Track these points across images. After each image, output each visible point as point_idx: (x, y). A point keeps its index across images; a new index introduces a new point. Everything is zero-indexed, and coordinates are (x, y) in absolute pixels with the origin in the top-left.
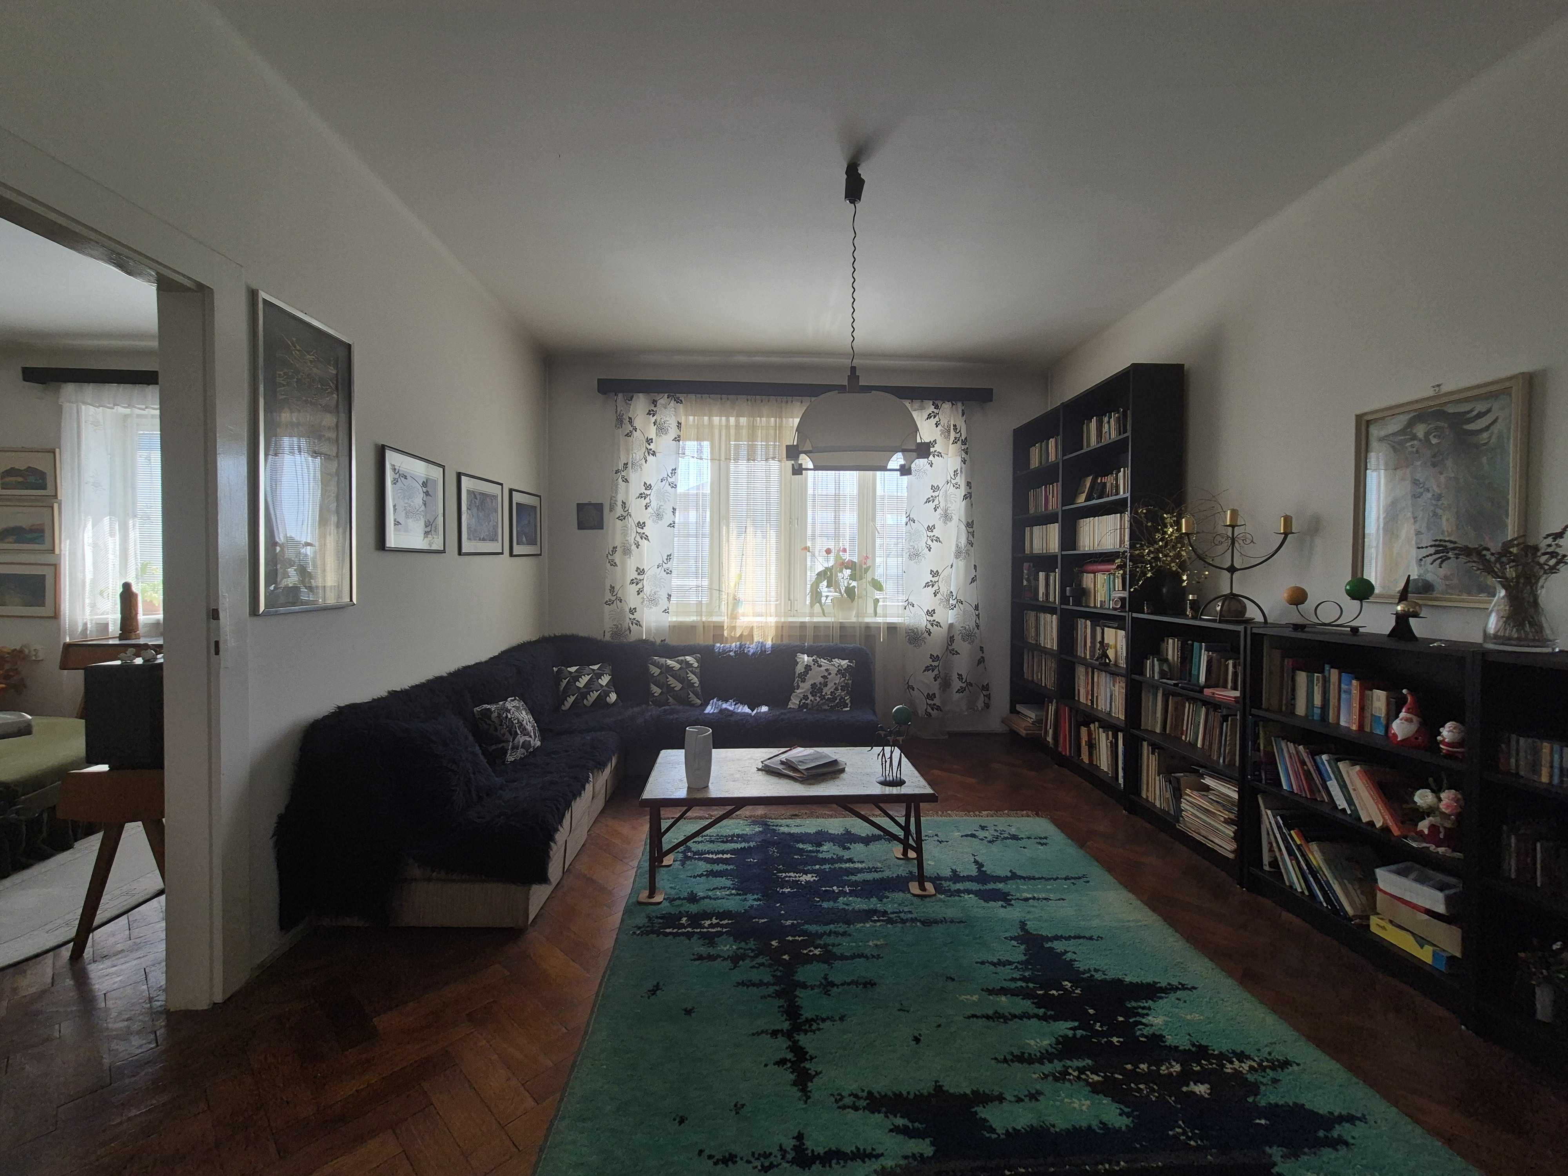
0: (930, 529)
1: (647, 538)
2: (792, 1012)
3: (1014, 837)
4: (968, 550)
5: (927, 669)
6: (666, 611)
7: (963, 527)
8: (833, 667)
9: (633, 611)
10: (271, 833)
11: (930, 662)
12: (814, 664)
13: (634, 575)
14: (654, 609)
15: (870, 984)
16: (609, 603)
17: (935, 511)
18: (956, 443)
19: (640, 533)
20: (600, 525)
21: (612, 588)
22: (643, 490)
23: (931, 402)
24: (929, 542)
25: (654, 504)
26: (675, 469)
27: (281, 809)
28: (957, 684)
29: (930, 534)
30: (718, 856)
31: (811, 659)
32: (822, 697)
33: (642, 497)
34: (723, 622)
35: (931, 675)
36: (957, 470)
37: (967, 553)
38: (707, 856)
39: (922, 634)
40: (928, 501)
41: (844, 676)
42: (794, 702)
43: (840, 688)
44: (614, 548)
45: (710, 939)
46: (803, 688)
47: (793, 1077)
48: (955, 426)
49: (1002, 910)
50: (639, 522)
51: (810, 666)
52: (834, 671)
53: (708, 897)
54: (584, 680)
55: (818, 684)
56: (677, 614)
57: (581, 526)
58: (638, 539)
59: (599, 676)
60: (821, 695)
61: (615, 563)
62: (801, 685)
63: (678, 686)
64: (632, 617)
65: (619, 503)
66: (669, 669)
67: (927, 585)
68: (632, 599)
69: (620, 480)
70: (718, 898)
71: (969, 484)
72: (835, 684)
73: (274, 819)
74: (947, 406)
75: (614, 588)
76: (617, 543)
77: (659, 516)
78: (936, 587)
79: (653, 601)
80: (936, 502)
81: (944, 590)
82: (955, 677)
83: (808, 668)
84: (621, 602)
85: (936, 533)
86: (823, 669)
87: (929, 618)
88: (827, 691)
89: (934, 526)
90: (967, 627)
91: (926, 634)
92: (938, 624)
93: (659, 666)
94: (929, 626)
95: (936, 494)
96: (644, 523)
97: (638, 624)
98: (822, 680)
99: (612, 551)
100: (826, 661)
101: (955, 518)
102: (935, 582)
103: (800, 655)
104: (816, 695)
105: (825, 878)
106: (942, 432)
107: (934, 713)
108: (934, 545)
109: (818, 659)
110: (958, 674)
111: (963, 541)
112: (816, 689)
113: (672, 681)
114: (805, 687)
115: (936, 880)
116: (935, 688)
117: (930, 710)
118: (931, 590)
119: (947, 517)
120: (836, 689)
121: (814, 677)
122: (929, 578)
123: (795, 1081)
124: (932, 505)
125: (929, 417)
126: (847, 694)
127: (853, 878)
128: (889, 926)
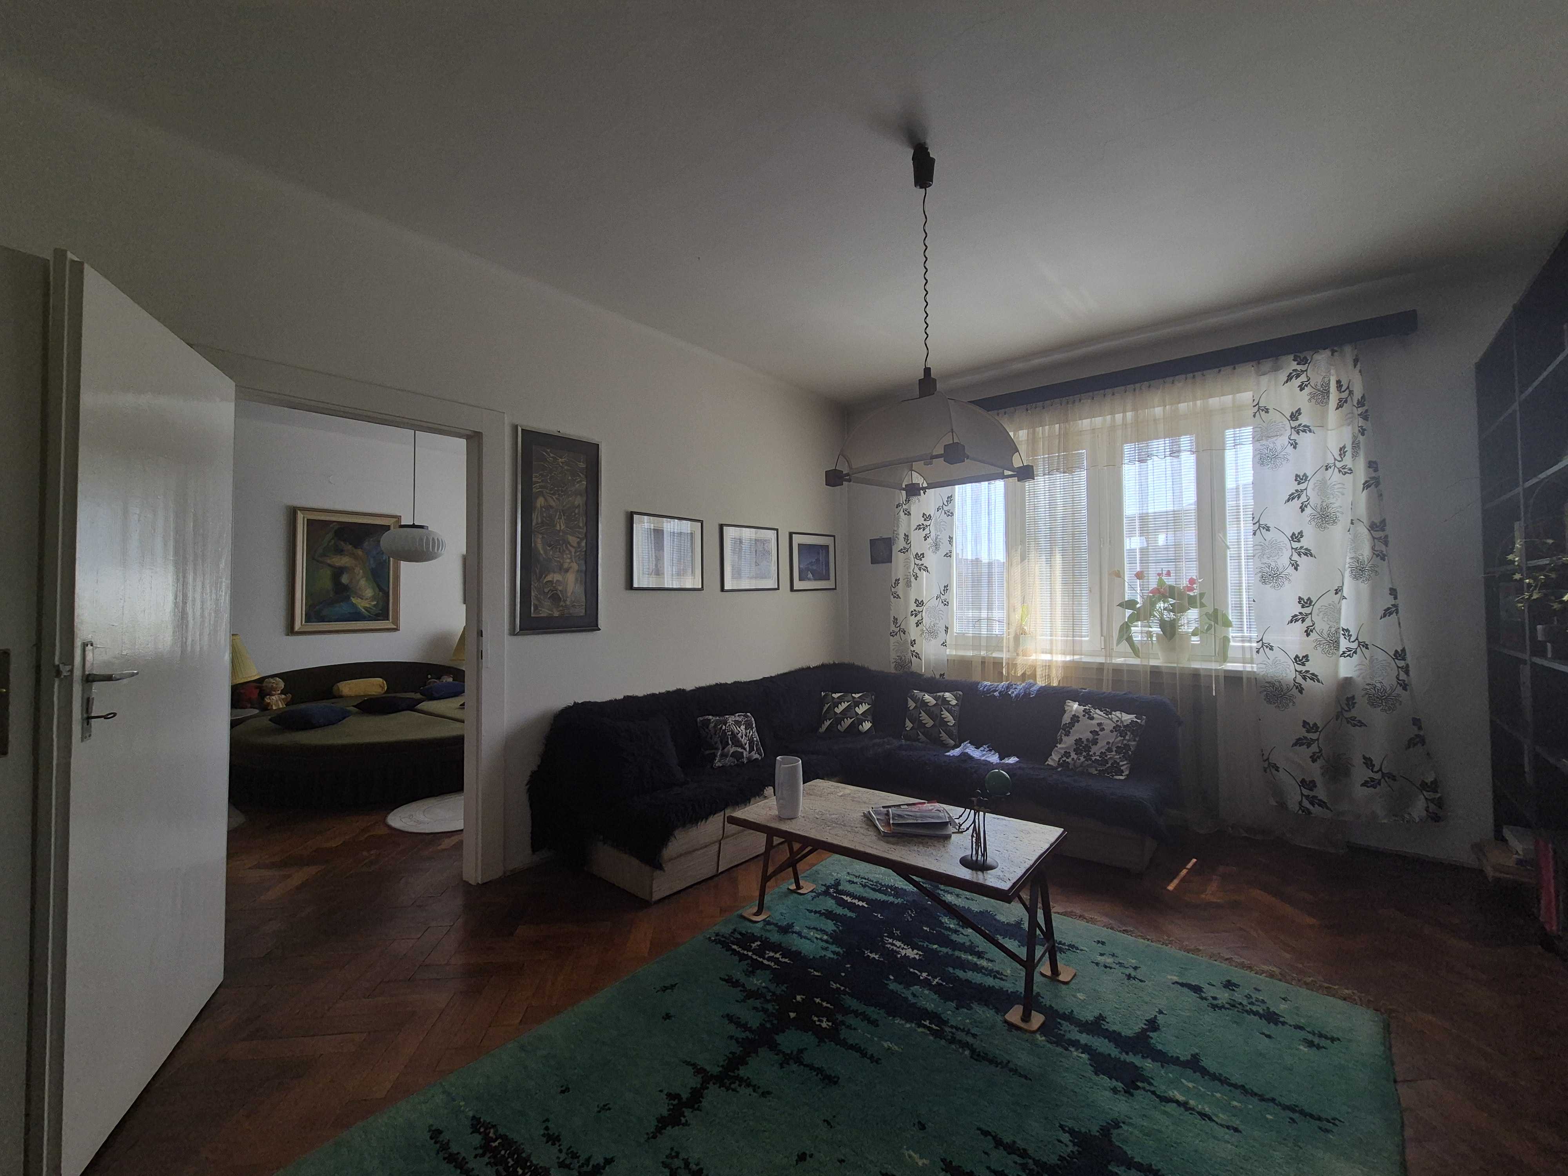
0: (1296, 537)
1: (926, 569)
2: (735, 1062)
3: (1272, 1017)
4: (1374, 566)
5: (1299, 742)
6: (944, 644)
7: (1363, 530)
8: (1109, 722)
9: (913, 643)
10: (526, 782)
11: (1303, 732)
12: (1084, 716)
13: (913, 607)
14: (933, 641)
15: (831, 1080)
16: (893, 634)
17: (1303, 510)
18: (1341, 406)
19: (918, 565)
20: (889, 560)
21: (895, 619)
22: (922, 521)
23: (1292, 357)
24: (1296, 557)
25: (933, 535)
26: (951, 496)
27: (535, 768)
28: (1360, 773)
29: (1296, 545)
30: (854, 901)
31: (1082, 708)
32: (1088, 757)
33: (920, 529)
34: (1002, 658)
35: (1306, 752)
36: (1344, 447)
37: (1374, 570)
38: (844, 897)
39: (1289, 690)
40: (1291, 498)
41: (1122, 734)
42: (1054, 759)
43: (1114, 749)
44: (896, 580)
45: (755, 967)
46: (1065, 743)
47: (665, 1113)
48: (1338, 382)
49: (1108, 1094)
50: (917, 554)
51: (1078, 717)
52: (1109, 725)
53: (799, 934)
54: (843, 706)
55: (1084, 740)
56: (957, 646)
57: (874, 561)
58: (917, 570)
59: (857, 704)
60: (1088, 754)
61: (898, 595)
62: (1064, 738)
63: (929, 723)
64: (912, 649)
65: (902, 536)
66: (924, 704)
67: (1294, 619)
68: (913, 633)
69: (902, 514)
70: (806, 938)
71: (1372, 465)
72: (1108, 743)
73: (529, 773)
74: (1322, 357)
75: (897, 619)
76: (900, 576)
77: (936, 546)
78: (1308, 622)
79: (932, 633)
80: (1303, 498)
81: (1322, 625)
82: (1358, 761)
83: (1075, 719)
84: (904, 633)
85: (1305, 543)
86: (1095, 722)
87: (1299, 668)
88: (1096, 750)
89: (1301, 533)
90: (1378, 685)
91: (1295, 691)
92: (1314, 677)
93: (915, 700)
94: (1299, 679)
95: (1303, 486)
96: (923, 554)
97: (917, 656)
98: (1090, 736)
99: (895, 583)
100: (1102, 713)
101: (1344, 521)
102: (1307, 615)
103: (1070, 703)
104: (1081, 754)
105: (930, 961)
106: (1312, 396)
107: (1316, 810)
108: (1303, 561)
109: (1092, 710)
110: (1364, 758)
111: (1366, 552)
112: (1081, 746)
113: (924, 717)
114: (1068, 742)
115: (1053, 1016)
116: (1315, 771)
117: (1306, 803)
118: (1299, 627)
119: (1324, 518)
120: (1109, 750)
121: (1081, 731)
122: (1297, 609)
123: (662, 1117)
124: (1297, 503)
125: (1289, 378)
126: (1125, 758)
127: (960, 973)
128: (931, 1038)
